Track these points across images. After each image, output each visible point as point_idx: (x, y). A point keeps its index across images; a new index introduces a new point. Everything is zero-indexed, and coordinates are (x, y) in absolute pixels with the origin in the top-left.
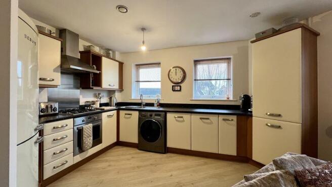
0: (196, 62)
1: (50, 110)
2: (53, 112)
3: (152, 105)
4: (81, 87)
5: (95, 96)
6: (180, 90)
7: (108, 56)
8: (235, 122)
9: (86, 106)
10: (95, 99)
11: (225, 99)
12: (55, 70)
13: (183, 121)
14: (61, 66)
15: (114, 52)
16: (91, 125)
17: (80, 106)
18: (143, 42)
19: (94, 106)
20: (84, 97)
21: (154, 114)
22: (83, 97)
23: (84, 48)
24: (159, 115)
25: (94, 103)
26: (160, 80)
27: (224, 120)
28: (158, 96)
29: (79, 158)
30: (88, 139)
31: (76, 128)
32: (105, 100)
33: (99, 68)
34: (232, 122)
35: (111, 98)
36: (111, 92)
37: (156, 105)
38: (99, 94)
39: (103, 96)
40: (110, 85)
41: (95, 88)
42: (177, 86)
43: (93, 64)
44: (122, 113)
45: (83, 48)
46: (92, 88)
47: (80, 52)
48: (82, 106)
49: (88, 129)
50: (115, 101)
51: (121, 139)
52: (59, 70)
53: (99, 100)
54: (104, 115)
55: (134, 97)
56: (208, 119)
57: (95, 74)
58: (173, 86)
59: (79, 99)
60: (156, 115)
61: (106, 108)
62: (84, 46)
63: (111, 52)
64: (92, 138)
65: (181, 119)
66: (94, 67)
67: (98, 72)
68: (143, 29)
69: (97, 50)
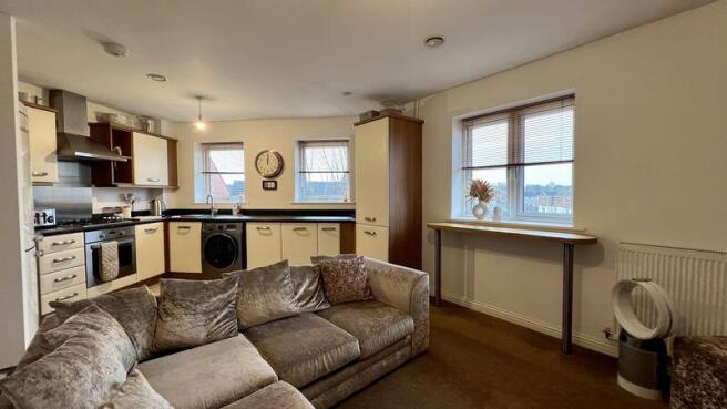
0: (302, 144)
1: (42, 219)
2: (48, 224)
3: (229, 212)
4: (93, 183)
5: (123, 198)
6: (275, 188)
7: (144, 130)
8: (337, 233)
9: (103, 215)
10: (121, 204)
11: (342, 201)
12: (47, 159)
13: (270, 234)
14: (58, 151)
15: (157, 121)
16: (115, 243)
17: (94, 215)
18: (200, 117)
19: (121, 215)
20: (101, 201)
21: (225, 225)
22: (99, 200)
23: (97, 118)
24: (234, 227)
25: (119, 210)
26: (243, 171)
27: (324, 229)
28: (241, 198)
29: (95, 292)
30: (111, 263)
31: (88, 246)
32: (142, 205)
33: (128, 151)
34: (333, 232)
35: (153, 201)
36: (153, 192)
37: (235, 213)
38: (130, 195)
39: (138, 199)
40: (149, 180)
41: (120, 185)
42: (270, 182)
43: (114, 146)
44: (173, 226)
45: (94, 116)
46: (116, 186)
47: (89, 124)
48: (98, 215)
49: (111, 249)
50: (159, 208)
51: (173, 269)
52: (55, 157)
53: (130, 205)
54: (139, 229)
55: (199, 200)
56: (304, 229)
57: (119, 163)
58: (264, 182)
59: (91, 205)
60: (229, 227)
61: (142, 218)
62: (97, 113)
63: (150, 122)
64: (117, 263)
65: (268, 231)
66: (117, 152)
67: (125, 159)
68: (199, 98)
69: (122, 121)
